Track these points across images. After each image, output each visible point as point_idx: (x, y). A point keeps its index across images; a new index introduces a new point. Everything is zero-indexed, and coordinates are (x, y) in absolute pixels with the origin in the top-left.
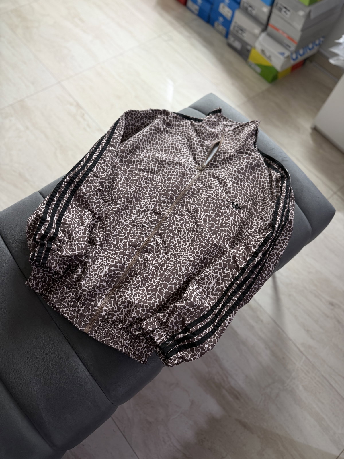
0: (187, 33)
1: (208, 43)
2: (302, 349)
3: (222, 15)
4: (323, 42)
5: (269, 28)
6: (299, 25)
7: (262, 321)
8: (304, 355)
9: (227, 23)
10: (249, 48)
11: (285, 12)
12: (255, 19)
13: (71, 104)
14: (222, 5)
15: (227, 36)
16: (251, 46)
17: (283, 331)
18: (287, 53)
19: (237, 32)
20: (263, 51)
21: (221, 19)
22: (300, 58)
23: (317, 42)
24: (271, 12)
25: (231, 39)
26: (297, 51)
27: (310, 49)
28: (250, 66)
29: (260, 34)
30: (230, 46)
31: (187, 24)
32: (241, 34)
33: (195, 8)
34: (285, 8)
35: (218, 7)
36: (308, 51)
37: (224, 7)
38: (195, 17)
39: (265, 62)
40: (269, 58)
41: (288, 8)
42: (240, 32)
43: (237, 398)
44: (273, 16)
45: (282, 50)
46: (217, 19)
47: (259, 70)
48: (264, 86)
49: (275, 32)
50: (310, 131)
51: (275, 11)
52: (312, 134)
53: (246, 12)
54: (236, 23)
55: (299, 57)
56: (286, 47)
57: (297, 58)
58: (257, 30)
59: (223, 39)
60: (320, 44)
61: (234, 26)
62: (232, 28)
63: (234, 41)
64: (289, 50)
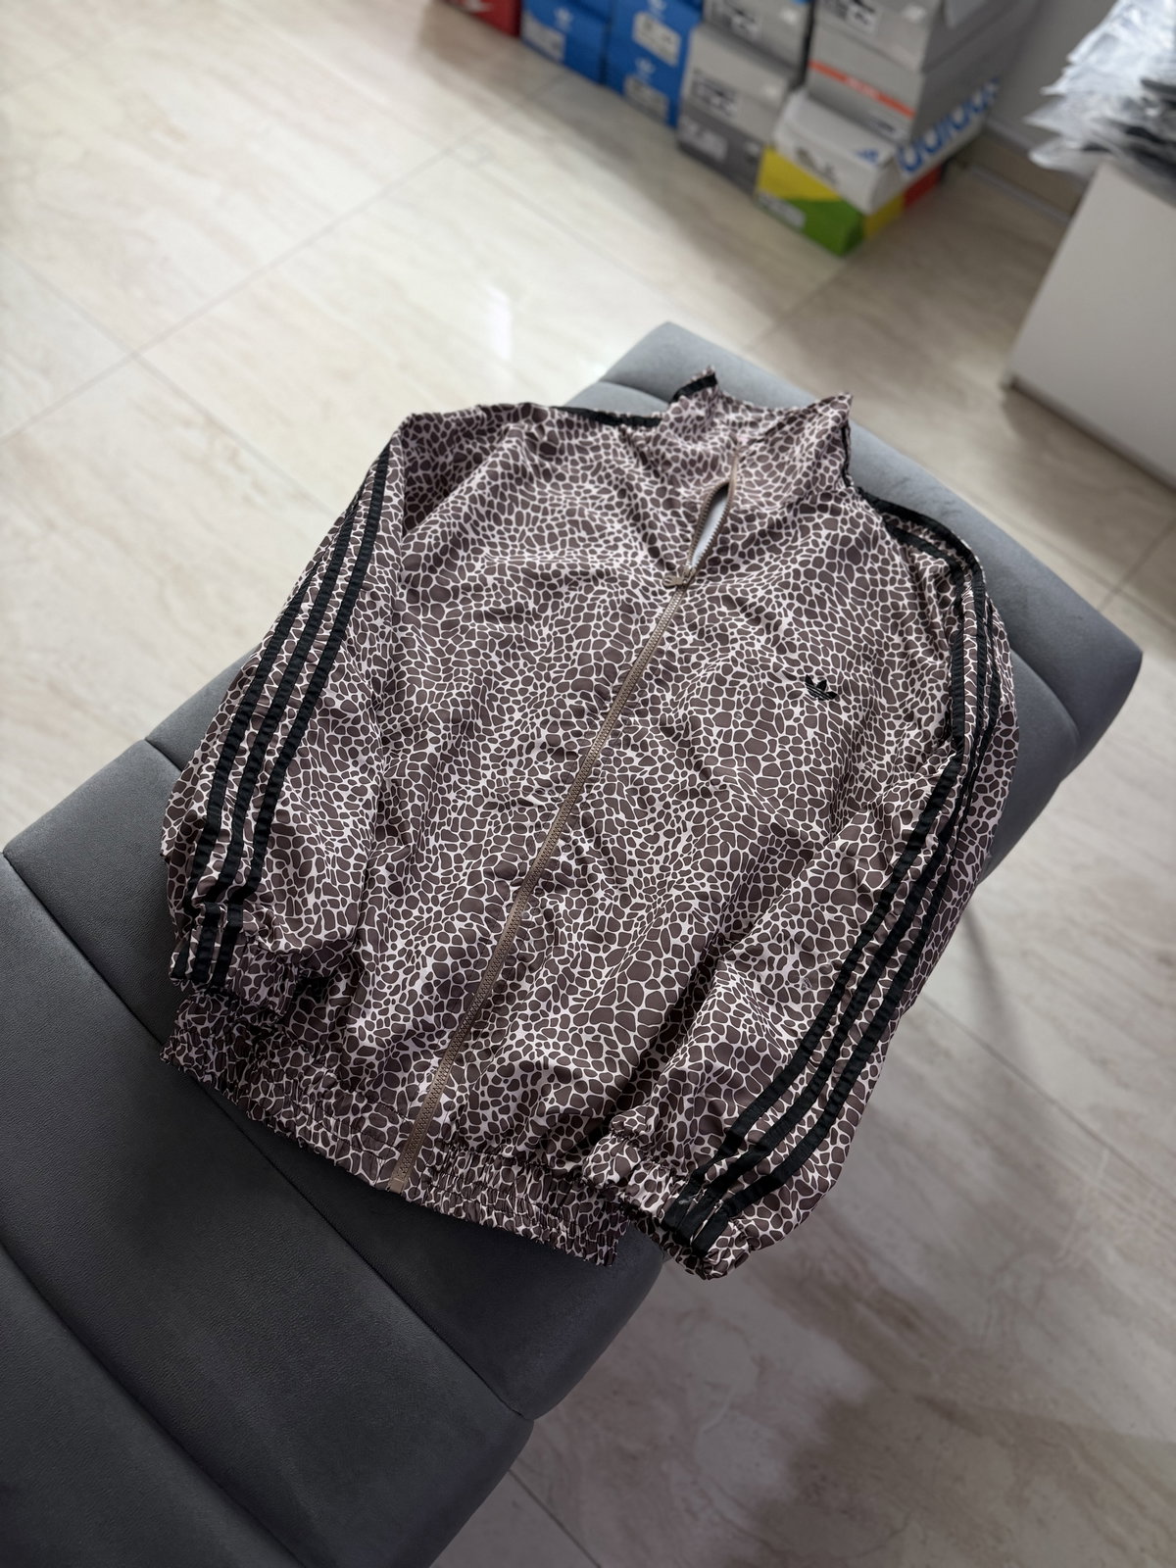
0: (537, 130)
1: (614, 151)
2: (1095, 1126)
3: (645, 54)
4: (995, 95)
5: (814, 76)
6: (911, 54)
7: (947, 1054)
8: (1103, 1143)
9: (669, 76)
10: (753, 149)
11: (859, 16)
12: (761, 51)
13: (188, 424)
14: (640, 20)
15: (672, 119)
16: (761, 144)
17: (1024, 1077)
18: (885, 152)
19: (707, 100)
20: (803, 155)
21: (645, 67)
22: (930, 161)
23: (978, 100)
24: (810, 23)
25: (689, 129)
26: (916, 140)
27: (958, 127)
28: (766, 208)
29: (785, 99)
30: (689, 151)
31: (530, 99)
32: (721, 107)
33: (550, 39)
34: (859, 4)
35: (629, 26)
36: (953, 133)
37: (648, 27)
38: (554, 70)
39: (817, 190)
40: (828, 173)
42: (716, 100)
43: (909, 1325)
44: (820, 34)
45: (865, 141)
46: (633, 69)
47: (797, 217)
48: (822, 268)
49: (834, 86)
50: (999, 395)
51: (825, 17)
52: (1006, 407)
53: (727, 31)
54: (697, 72)
55: (926, 156)
56: (879, 129)
57: (919, 161)
58: (772, 87)
59: (661, 131)
60: (986, 107)
61: (695, 85)
62: (686, 90)
63: (699, 134)
64: (889, 141)
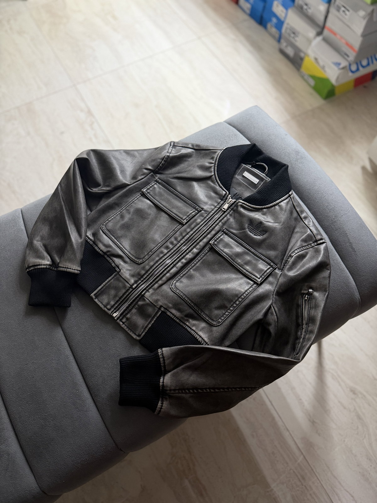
0: (232, 36)
1: (257, 47)
2: (301, 445)
3: (275, 16)
5: (326, 32)
6: (359, 29)
8: (302, 453)
9: (280, 24)
10: (302, 55)
11: (344, 11)
12: (310, 20)
14: (275, 3)
15: (279, 41)
16: (305, 54)
18: (344, 63)
19: (289, 35)
20: (316, 59)
21: (274, 20)
24: (328, 12)
25: (284, 44)
28: (303, 77)
29: (315, 38)
30: (282, 52)
31: (234, 25)
32: (293, 38)
33: (247, 6)
34: (344, 7)
35: (272, 5)
37: (277, 6)
38: (246, 17)
39: (319, 73)
40: (323, 68)
41: (348, 8)
42: (292, 35)
44: (330, 16)
45: (338, 59)
46: (270, 20)
47: (312, 82)
49: (332, 36)
51: (333, 10)
53: (301, 11)
54: (288, 24)
56: (344, 55)
57: (358, 69)
58: (311, 33)
59: (275, 43)
61: (287, 28)
62: (283, 30)
63: (286, 46)
64: (347, 60)
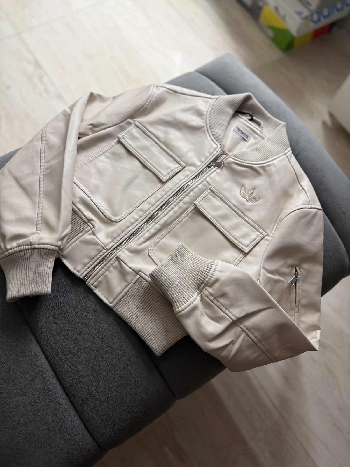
8: (277, 410)
10: (261, 4)
13: (29, 62)
16: (264, 3)
18: (306, 13)
20: (276, 8)
22: (324, 22)
26: (319, 11)
27: (338, 10)
28: (261, 27)
36: (336, 12)
39: (279, 24)
40: (283, 18)
45: (300, 7)
47: (271, 34)
48: (275, 54)
55: (322, 19)
56: (306, 4)
57: (319, 20)
64: (308, 8)
